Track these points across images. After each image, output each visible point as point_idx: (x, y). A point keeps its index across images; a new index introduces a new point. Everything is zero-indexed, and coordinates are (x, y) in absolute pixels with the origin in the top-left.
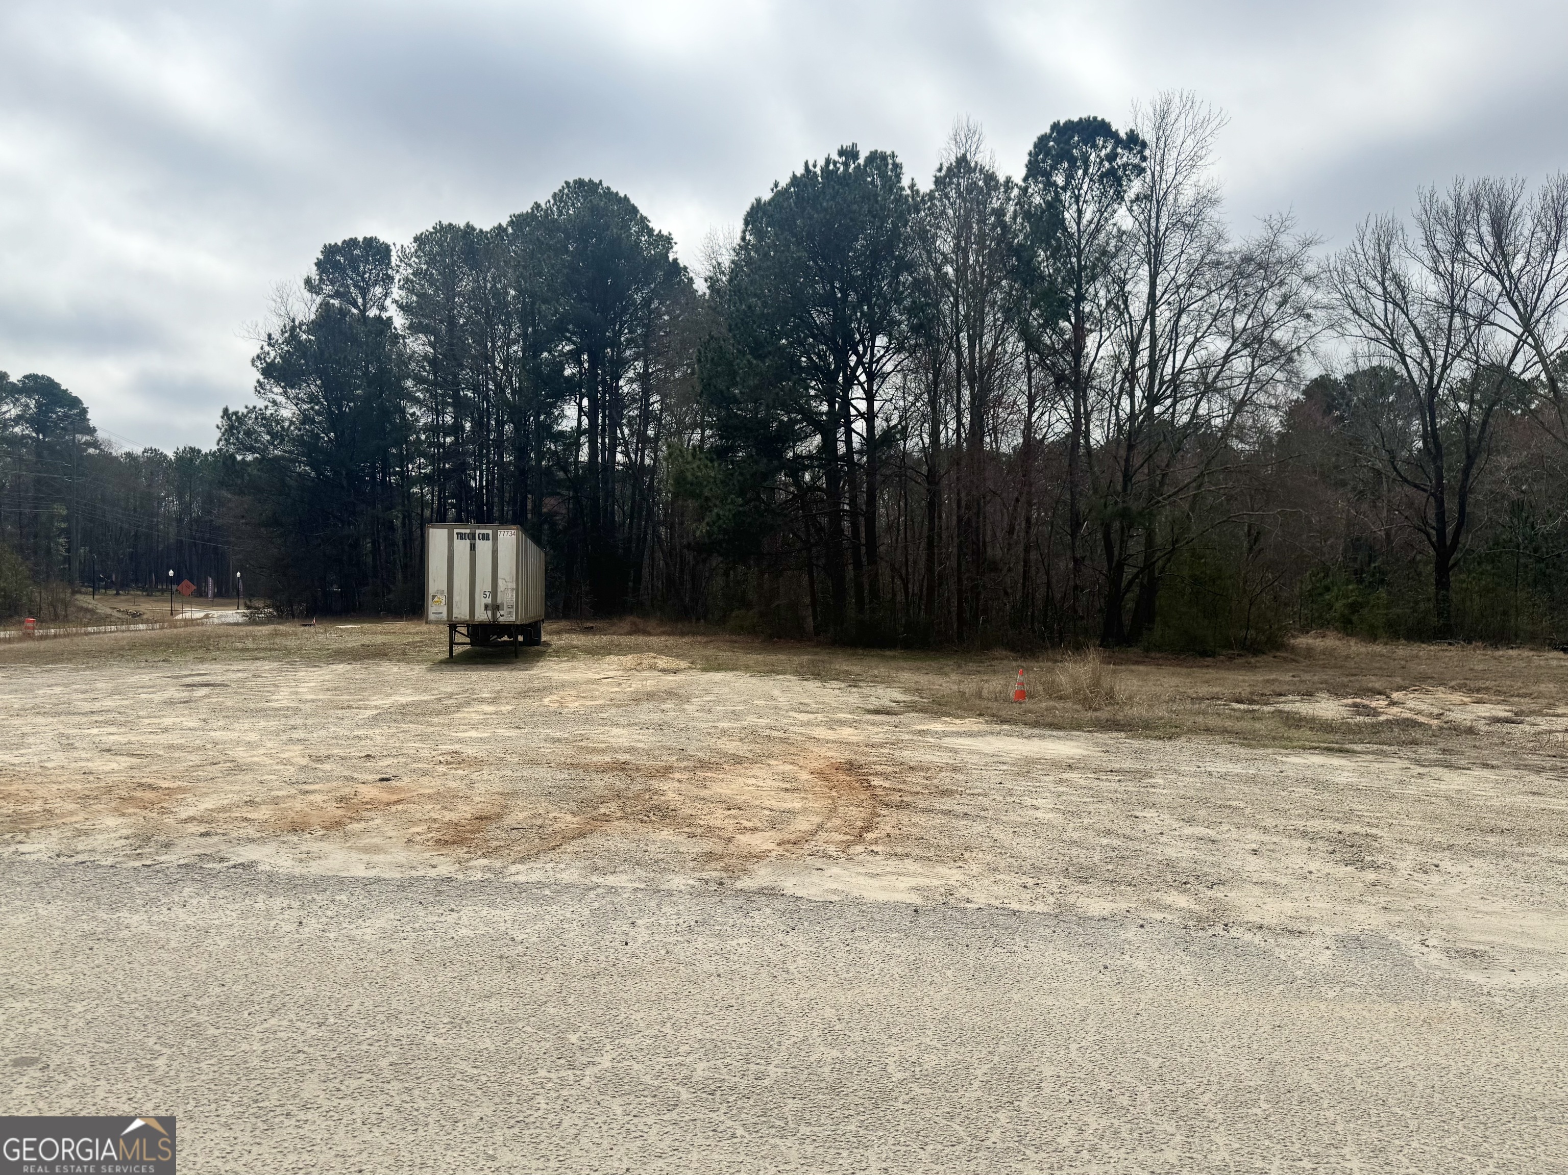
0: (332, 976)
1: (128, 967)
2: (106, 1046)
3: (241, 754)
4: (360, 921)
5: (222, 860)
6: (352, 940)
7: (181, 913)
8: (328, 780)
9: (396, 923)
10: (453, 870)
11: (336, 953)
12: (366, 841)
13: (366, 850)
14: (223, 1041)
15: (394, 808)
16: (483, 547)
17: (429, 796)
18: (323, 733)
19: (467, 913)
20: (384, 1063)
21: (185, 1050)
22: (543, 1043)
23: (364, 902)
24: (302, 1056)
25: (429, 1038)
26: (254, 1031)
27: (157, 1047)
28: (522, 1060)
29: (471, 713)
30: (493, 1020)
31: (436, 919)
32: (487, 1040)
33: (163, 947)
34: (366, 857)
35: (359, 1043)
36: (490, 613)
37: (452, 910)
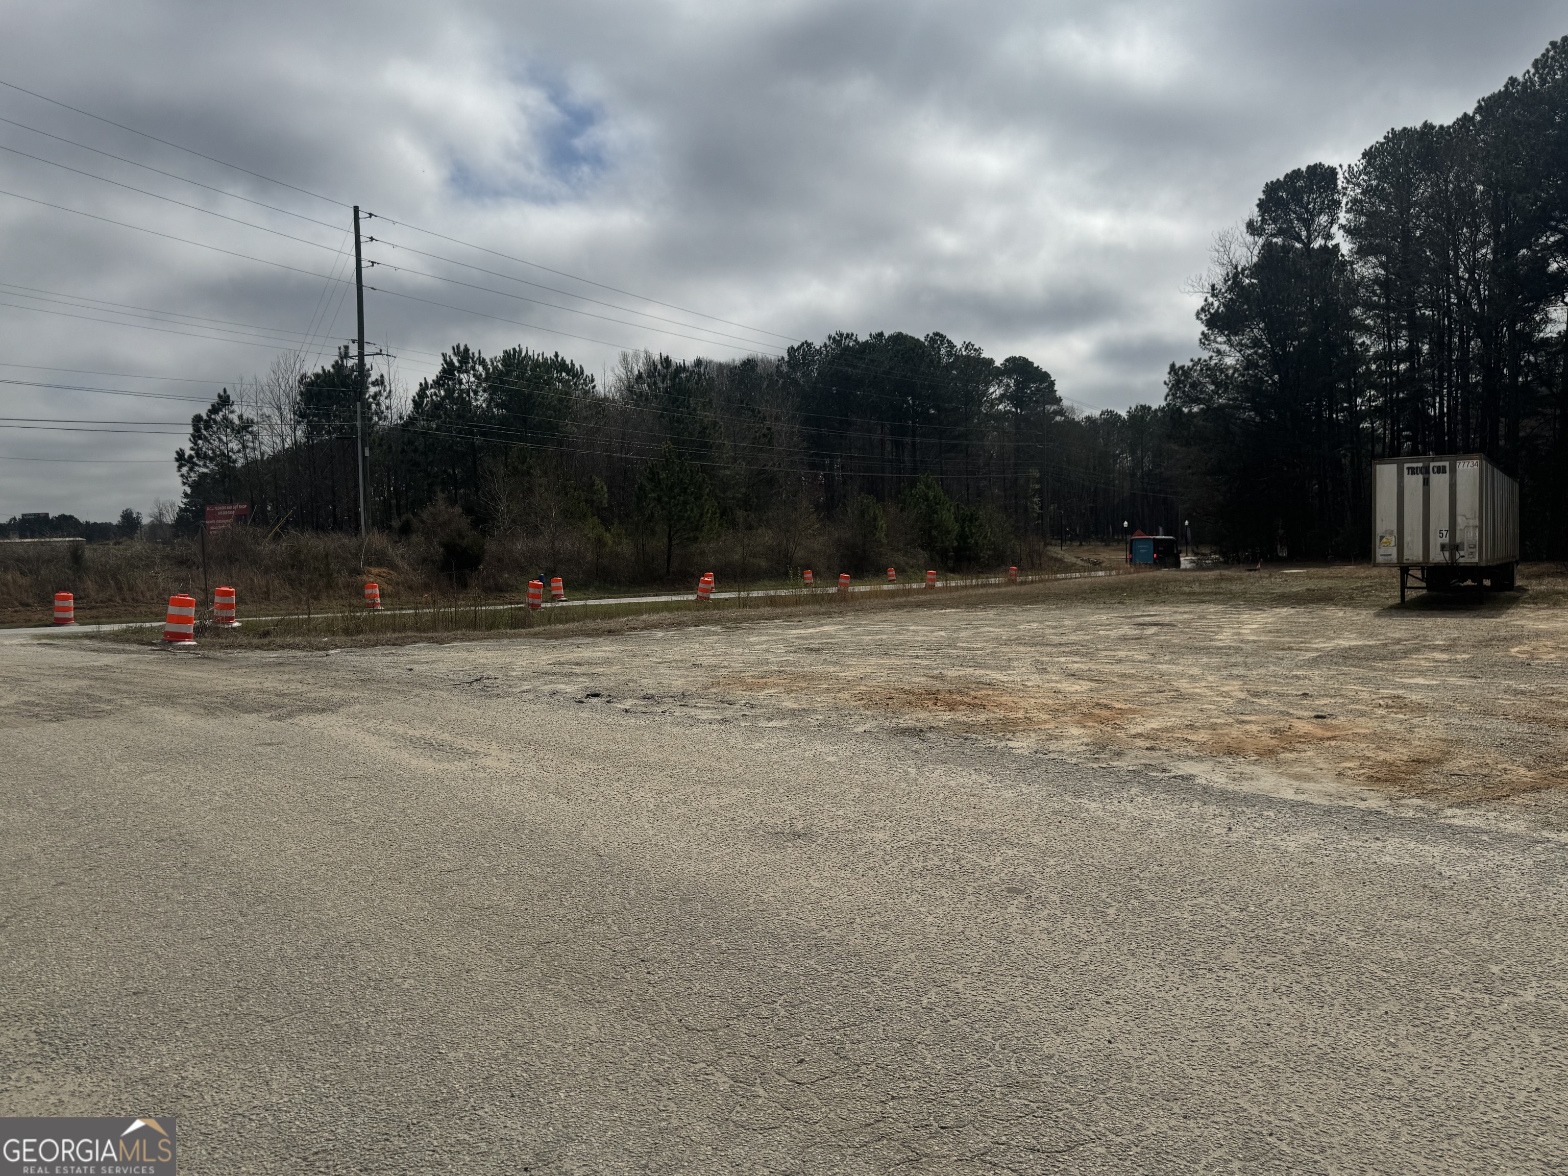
0: (1256, 874)
1: (1087, 839)
2: (1071, 892)
3: (1183, 685)
4: (1285, 835)
5: (1164, 771)
6: (1276, 849)
7: (1129, 807)
8: (1264, 713)
9: (1319, 842)
10: (1383, 805)
11: (1260, 857)
12: (1297, 769)
13: (1297, 777)
14: (1160, 906)
15: (1327, 744)
16: (1439, 482)
17: (1365, 736)
18: (1262, 671)
19: (1392, 843)
20: (1297, 950)
21: (1130, 907)
22: (1459, 966)
23: (1290, 820)
24: (1224, 930)
25: (1342, 939)
26: (1186, 904)
27: (1109, 900)
28: (1435, 976)
29: (1421, 660)
30: (1408, 937)
31: (1360, 844)
32: (1401, 952)
33: (1114, 829)
34: (1296, 784)
35: (1275, 930)
36: (1447, 554)
37: (1378, 839)
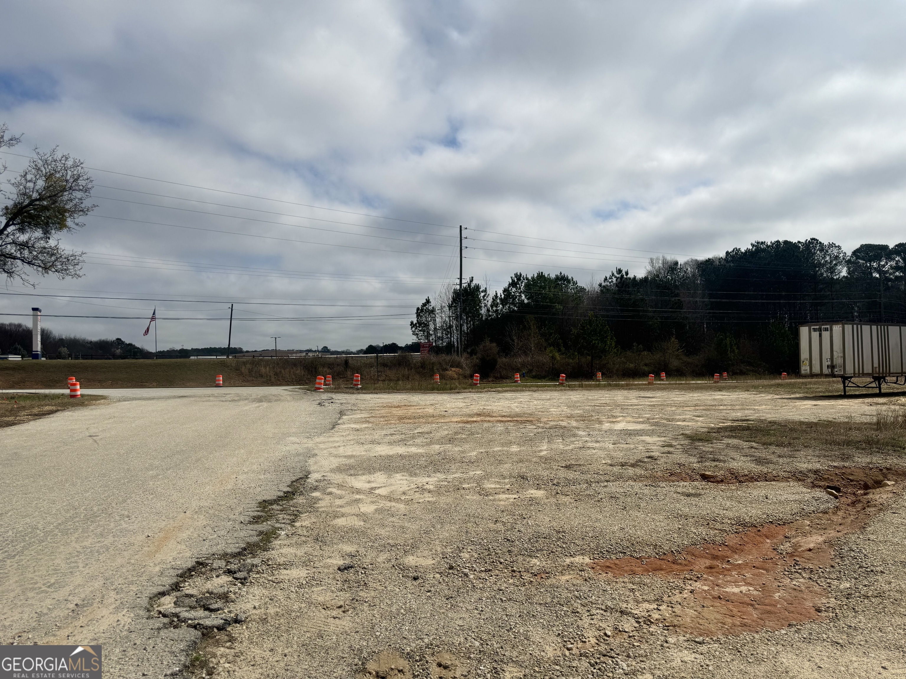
16: (826, 335)
36: (830, 370)
